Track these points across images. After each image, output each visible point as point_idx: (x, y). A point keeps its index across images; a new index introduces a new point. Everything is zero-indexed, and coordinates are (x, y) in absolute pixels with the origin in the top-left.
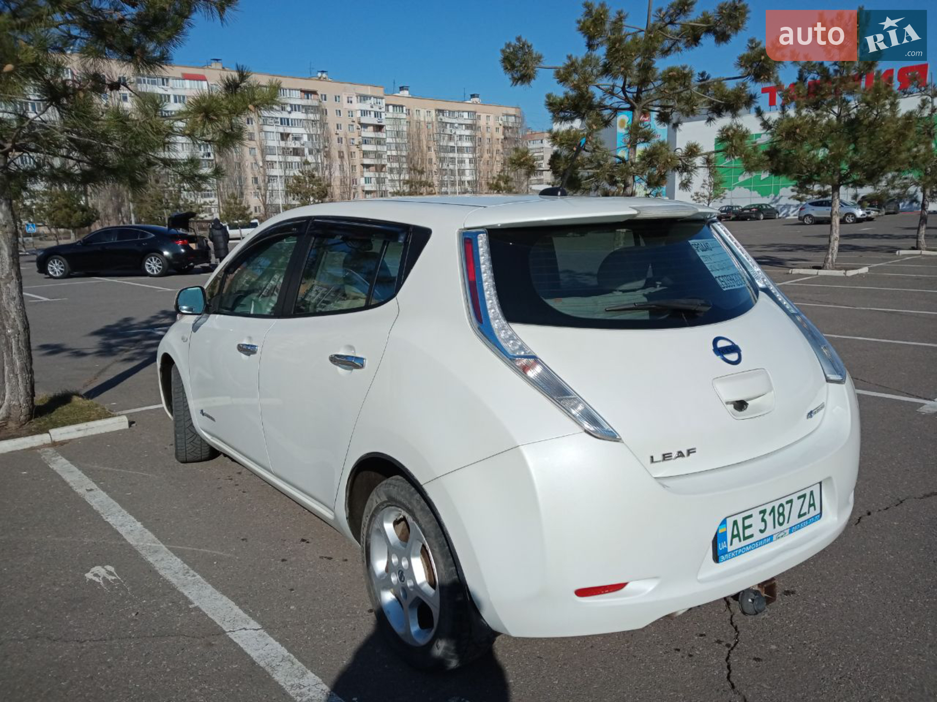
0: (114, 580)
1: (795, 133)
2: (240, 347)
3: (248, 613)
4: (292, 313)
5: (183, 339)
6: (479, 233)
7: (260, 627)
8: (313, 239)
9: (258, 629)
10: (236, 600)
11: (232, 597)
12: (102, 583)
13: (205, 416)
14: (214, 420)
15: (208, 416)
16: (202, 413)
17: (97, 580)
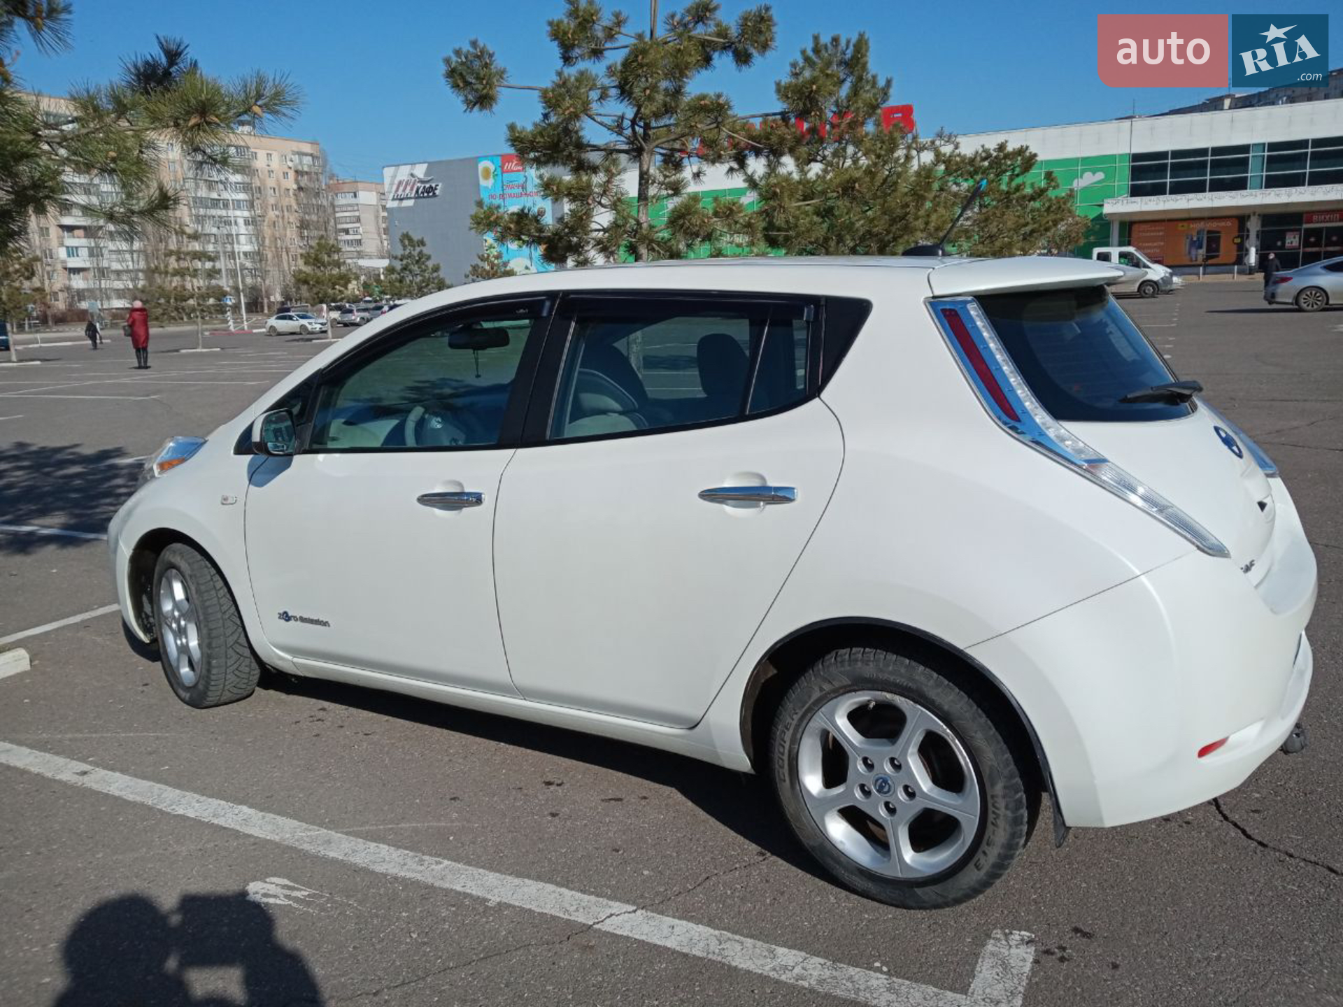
0: (310, 896)
1: (853, 188)
2: (427, 500)
3: (592, 893)
4: (548, 438)
5: (225, 501)
6: (966, 302)
7: (633, 908)
8: (573, 324)
9: (634, 911)
10: (550, 881)
11: (539, 878)
12: (295, 905)
13: (292, 622)
14: (325, 624)
15: (303, 620)
16: (286, 617)
17: (278, 902)
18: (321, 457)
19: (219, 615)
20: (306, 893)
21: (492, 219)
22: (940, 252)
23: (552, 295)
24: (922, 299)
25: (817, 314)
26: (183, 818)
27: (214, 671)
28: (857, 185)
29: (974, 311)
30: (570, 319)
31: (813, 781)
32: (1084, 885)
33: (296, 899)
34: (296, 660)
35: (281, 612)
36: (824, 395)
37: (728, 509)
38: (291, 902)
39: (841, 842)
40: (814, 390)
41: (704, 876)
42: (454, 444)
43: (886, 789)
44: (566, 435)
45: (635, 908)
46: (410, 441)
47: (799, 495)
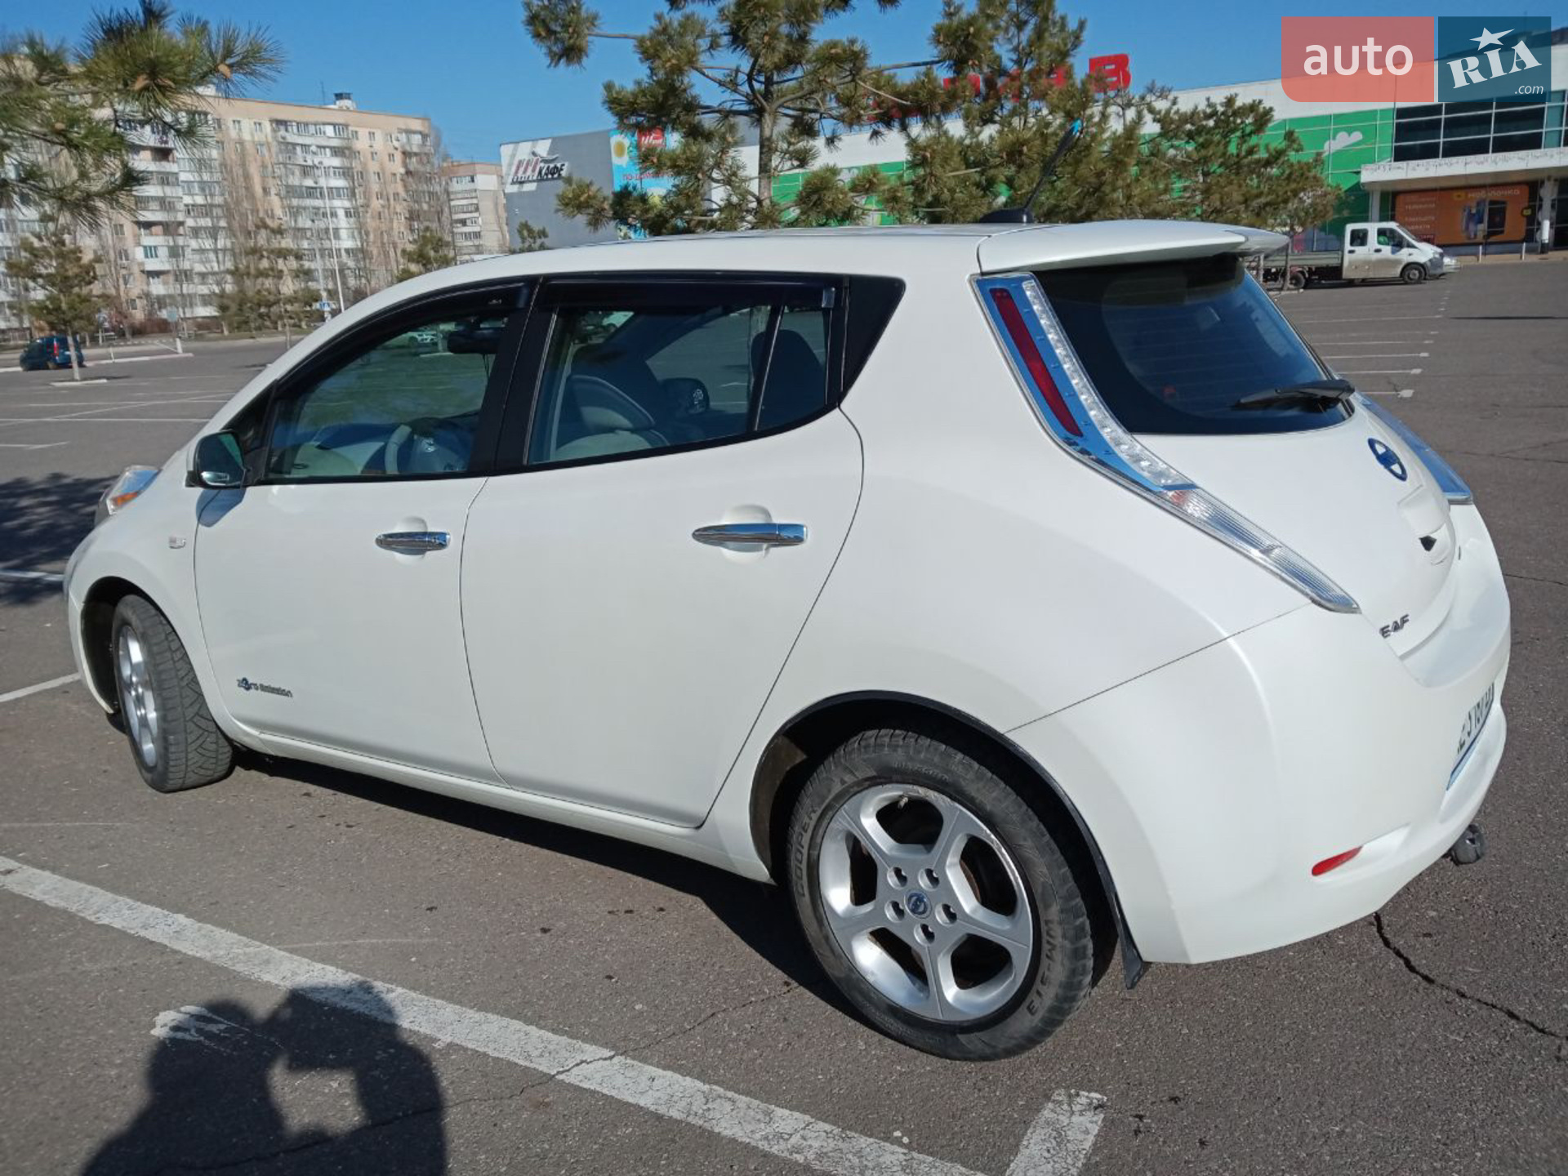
0: (226, 1030)
1: (1021, 153)
2: (390, 541)
3: (564, 1033)
4: (525, 462)
5: (173, 544)
6: (1022, 279)
7: (608, 1053)
8: (555, 317)
9: (611, 1058)
10: (517, 1016)
11: (507, 1012)
12: (207, 1043)
13: (253, 691)
14: (287, 694)
15: (265, 688)
16: (246, 684)
17: (187, 1037)
18: (275, 488)
19: (175, 682)
20: (222, 1027)
21: (582, 199)
22: (1025, 218)
23: (530, 281)
24: (967, 277)
25: (838, 299)
26: (107, 928)
27: (172, 749)
28: (1025, 149)
29: (1031, 291)
30: (551, 311)
31: (839, 896)
32: (1185, 1031)
33: (210, 1036)
34: (263, 736)
35: (241, 678)
36: (843, 406)
37: (727, 553)
38: (202, 1038)
39: (873, 973)
40: (833, 401)
41: (709, 1012)
42: (448, 470)
43: (921, 909)
44: (553, 459)
45: (612, 1053)
46: (391, 468)
47: (809, 534)
